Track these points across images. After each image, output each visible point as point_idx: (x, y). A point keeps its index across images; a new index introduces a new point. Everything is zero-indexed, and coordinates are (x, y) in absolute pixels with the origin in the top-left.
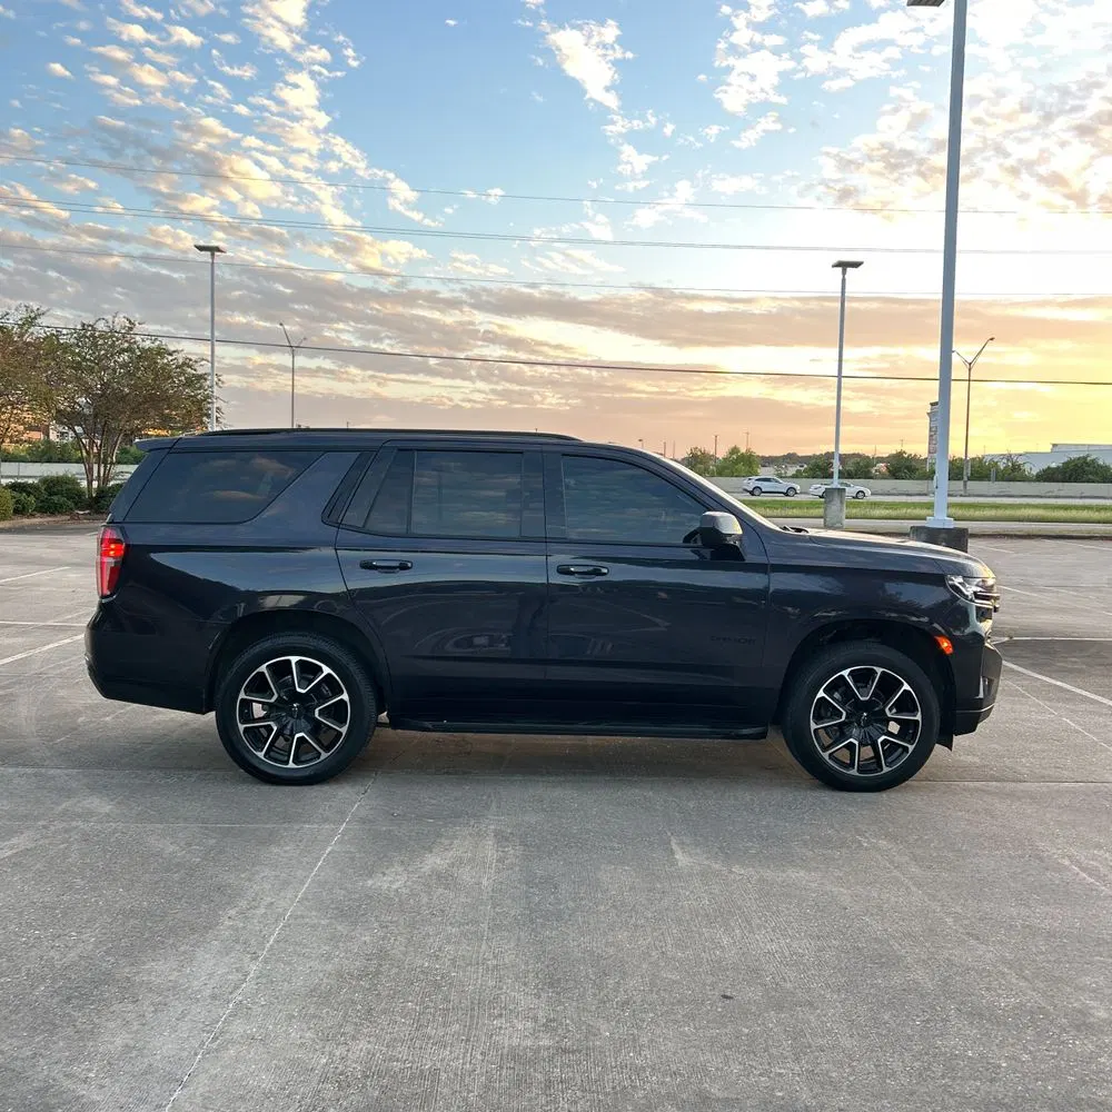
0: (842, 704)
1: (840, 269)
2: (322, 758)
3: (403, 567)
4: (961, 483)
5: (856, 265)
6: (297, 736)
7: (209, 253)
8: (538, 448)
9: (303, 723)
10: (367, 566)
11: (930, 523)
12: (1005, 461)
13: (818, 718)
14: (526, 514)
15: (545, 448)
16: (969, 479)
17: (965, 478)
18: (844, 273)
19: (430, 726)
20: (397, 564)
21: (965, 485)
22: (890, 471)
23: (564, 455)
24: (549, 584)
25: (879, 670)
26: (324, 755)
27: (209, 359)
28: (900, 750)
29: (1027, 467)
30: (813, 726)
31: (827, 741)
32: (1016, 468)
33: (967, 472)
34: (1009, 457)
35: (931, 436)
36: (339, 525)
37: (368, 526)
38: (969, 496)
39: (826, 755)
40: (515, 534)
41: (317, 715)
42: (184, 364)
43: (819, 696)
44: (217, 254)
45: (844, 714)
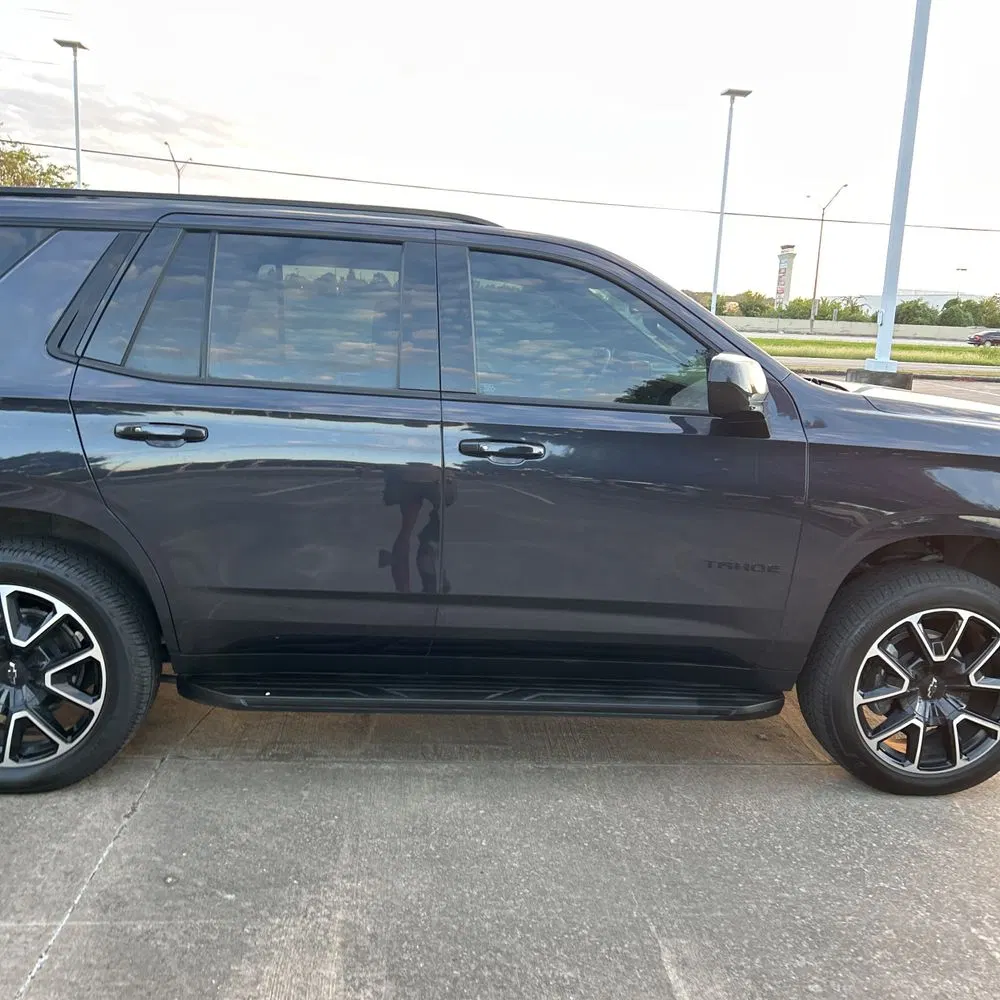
0: (904, 665)
1: (728, 97)
2: (59, 752)
3: (194, 436)
4: (809, 321)
5: (745, 94)
6: (16, 716)
7: (71, 49)
8: (430, 236)
9: (26, 692)
10: (130, 435)
11: (869, 366)
12: (845, 302)
13: (867, 687)
14: (407, 347)
15: (441, 236)
16: (816, 318)
17: (812, 317)
18: (733, 100)
19: (243, 702)
20: (179, 432)
21: (812, 325)
22: (742, 309)
23: (472, 249)
24: (444, 469)
25: (965, 615)
26: (64, 748)
27: (76, 166)
28: (981, 733)
29: (865, 309)
30: (858, 699)
31: (876, 719)
32: (854, 309)
33: (815, 312)
34: (849, 300)
35: (780, 277)
36: (78, 361)
37: (128, 365)
38: (815, 334)
39: (872, 744)
40: (388, 384)
41: (48, 683)
42: (49, 172)
43: (869, 655)
44: (79, 50)
45: (907, 681)
